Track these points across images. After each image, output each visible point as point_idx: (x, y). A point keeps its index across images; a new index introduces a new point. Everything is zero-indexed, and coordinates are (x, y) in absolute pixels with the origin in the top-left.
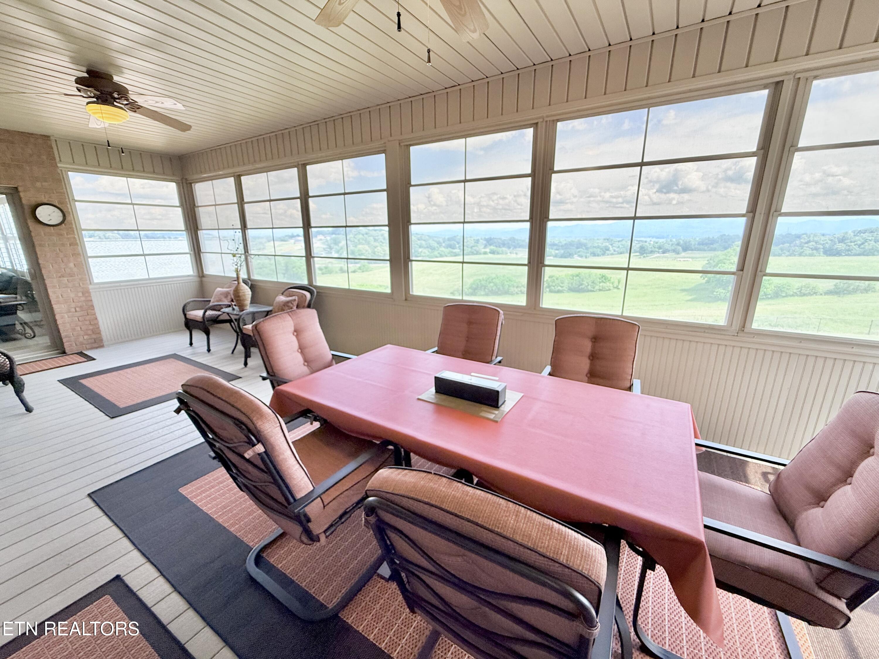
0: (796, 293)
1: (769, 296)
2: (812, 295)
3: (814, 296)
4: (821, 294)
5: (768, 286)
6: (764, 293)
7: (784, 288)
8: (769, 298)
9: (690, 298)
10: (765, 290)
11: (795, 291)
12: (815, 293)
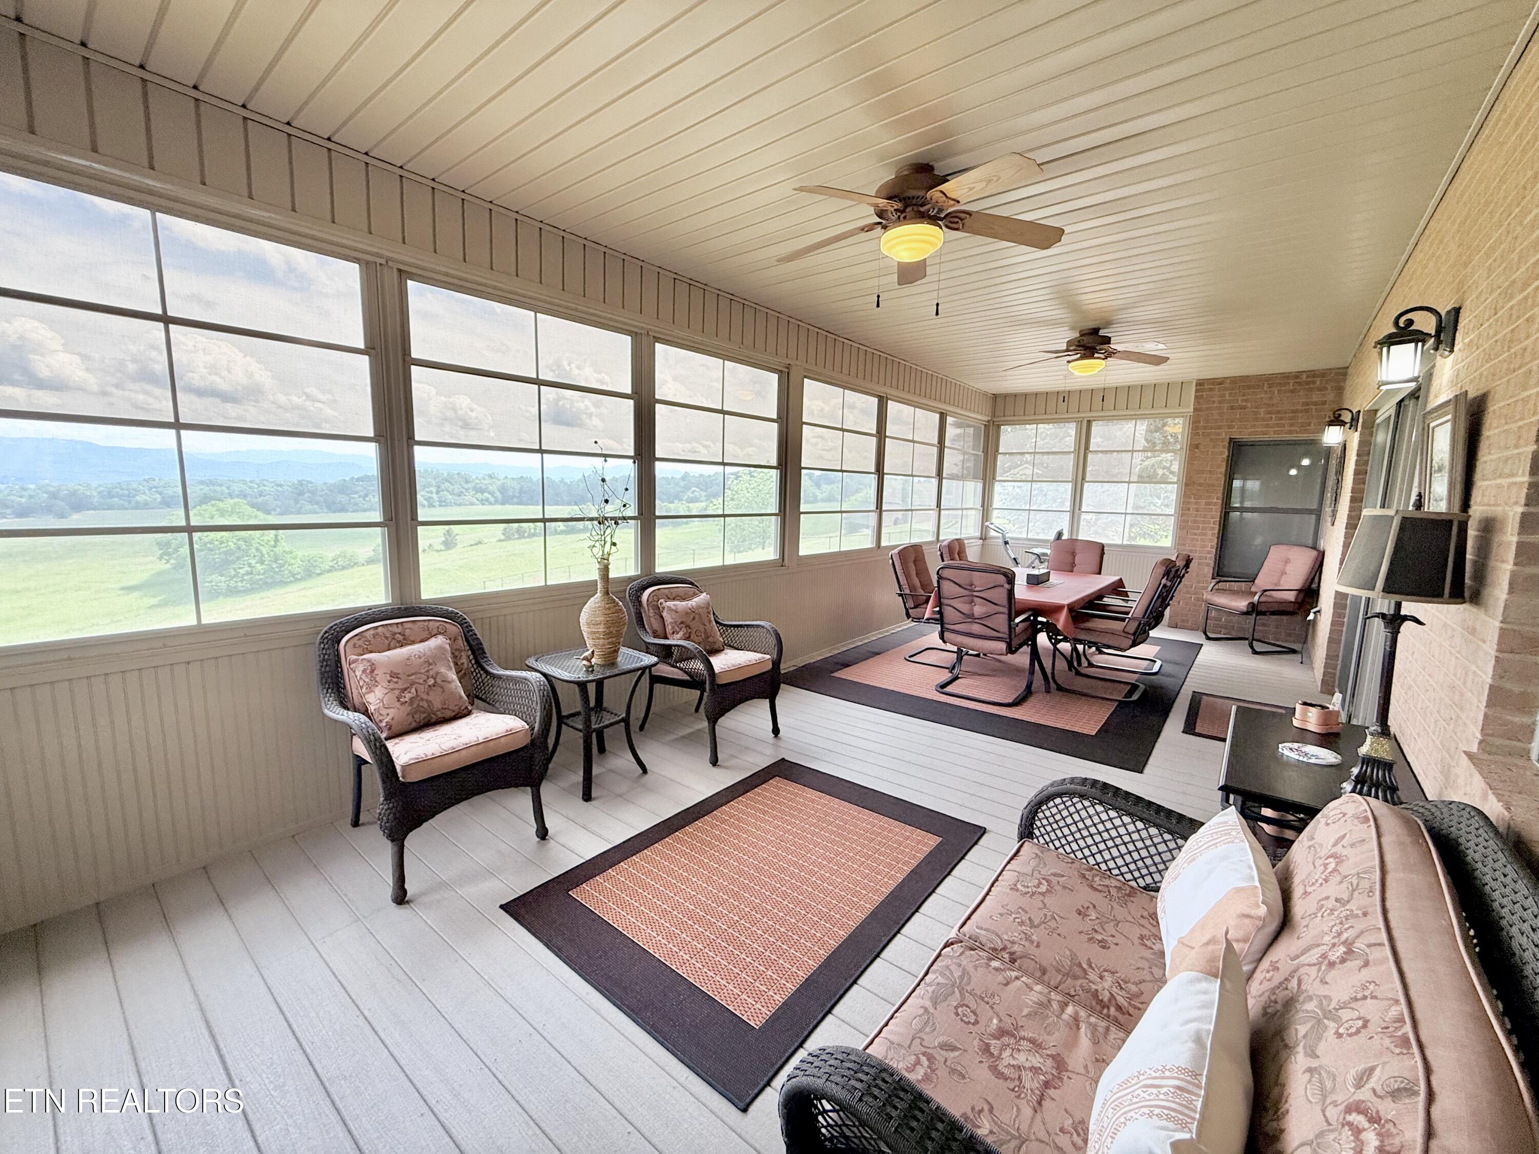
0: (332, 567)
1: (299, 577)
2: (353, 567)
3: (356, 569)
4: (363, 565)
5: (293, 561)
6: (290, 572)
7: (315, 561)
8: (300, 580)
9: (154, 601)
10: (290, 568)
11: (331, 564)
12: (356, 564)
